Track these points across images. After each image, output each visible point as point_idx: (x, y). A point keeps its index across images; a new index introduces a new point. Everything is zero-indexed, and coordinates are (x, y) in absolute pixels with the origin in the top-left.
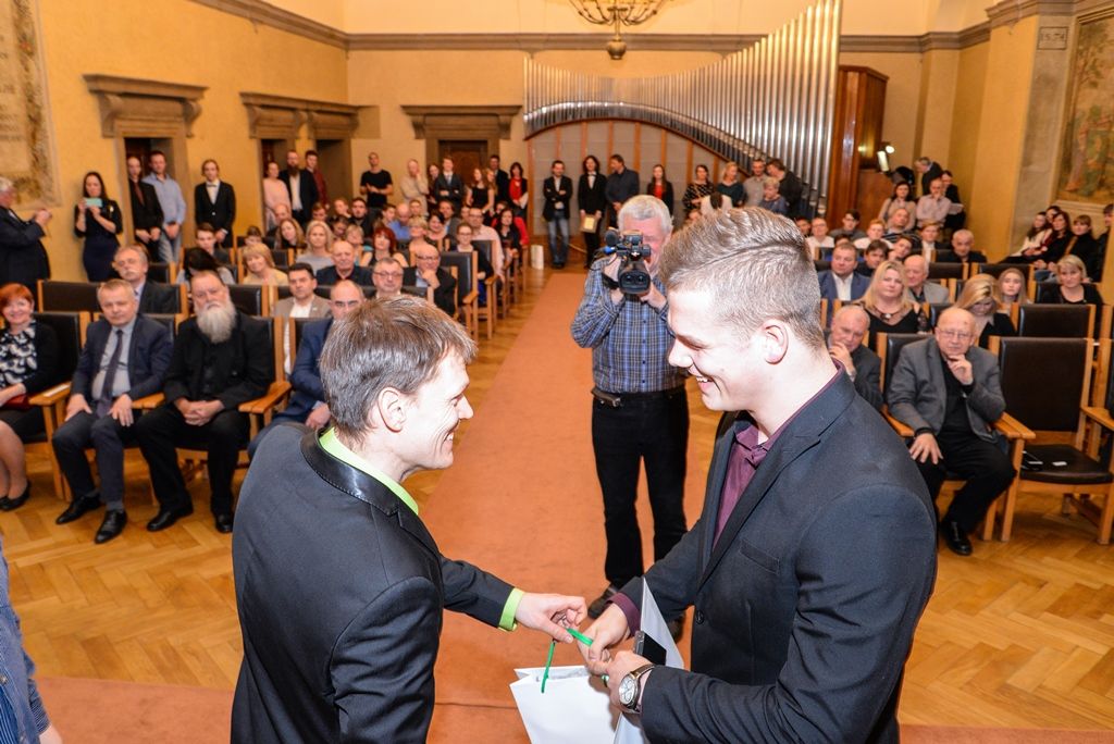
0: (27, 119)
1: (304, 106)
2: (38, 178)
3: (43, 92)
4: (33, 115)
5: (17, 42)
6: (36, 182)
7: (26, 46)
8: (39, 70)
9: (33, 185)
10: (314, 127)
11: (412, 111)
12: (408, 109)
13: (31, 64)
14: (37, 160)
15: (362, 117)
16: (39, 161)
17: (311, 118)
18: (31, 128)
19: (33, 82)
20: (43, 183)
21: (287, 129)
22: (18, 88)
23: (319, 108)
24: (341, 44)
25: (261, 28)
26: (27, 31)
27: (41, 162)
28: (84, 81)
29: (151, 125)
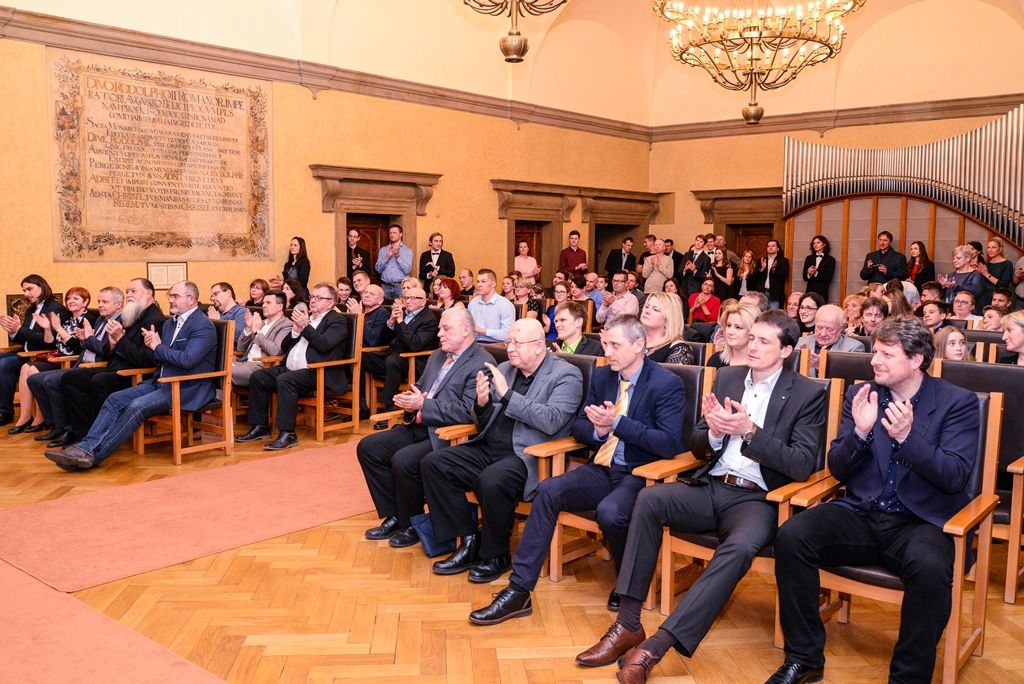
0: (251, 197)
1: (577, 193)
2: (254, 238)
3: (270, 177)
4: (256, 194)
5: (250, 143)
6: (253, 241)
7: (258, 146)
8: (267, 161)
9: (249, 243)
10: (589, 211)
11: (701, 196)
12: (698, 194)
13: (260, 158)
14: (255, 225)
15: (662, 204)
16: (258, 227)
17: (584, 204)
18: (253, 203)
19: (261, 171)
20: (259, 243)
21: (554, 213)
22: (245, 175)
23: (596, 194)
24: (644, 138)
25: (523, 126)
26: (261, 136)
27: (260, 228)
28: (309, 170)
29: (378, 204)
